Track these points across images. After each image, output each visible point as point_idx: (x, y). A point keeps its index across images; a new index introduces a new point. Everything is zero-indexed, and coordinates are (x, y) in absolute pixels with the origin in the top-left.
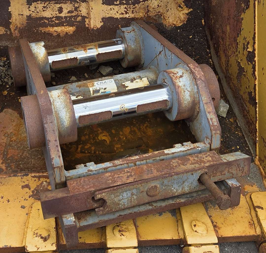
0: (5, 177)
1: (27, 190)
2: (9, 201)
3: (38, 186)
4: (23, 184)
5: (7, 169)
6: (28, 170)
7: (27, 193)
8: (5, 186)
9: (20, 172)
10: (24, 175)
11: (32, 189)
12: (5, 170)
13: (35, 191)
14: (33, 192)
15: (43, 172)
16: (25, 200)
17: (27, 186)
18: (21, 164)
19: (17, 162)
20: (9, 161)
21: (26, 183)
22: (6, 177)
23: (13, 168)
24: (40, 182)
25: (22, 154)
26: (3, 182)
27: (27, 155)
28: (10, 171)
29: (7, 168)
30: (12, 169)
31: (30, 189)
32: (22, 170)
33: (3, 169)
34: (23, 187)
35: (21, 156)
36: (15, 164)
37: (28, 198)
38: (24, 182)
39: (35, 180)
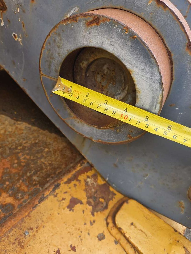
0: (26, 214)
1: (78, 207)
2: (74, 247)
3: (86, 190)
4: (67, 202)
5: (16, 198)
6: (52, 178)
7: (83, 211)
8: (42, 229)
9: (42, 188)
10: (54, 190)
12: (16, 203)
13: (91, 200)
14: (89, 203)
16: (92, 224)
17: (74, 202)
18: (31, 176)
19: (22, 176)
20: (7, 183)
21: (68, 198)
22: (29, 213)
23: (26, 189)
24: (83, 183)
26: (33, 225)
27: (28, 157)
28: (26, 197)
29: (14, 195)
30: (24, 192)
32: (42, 183)
33: (10, 204)
34: (71, 207)
35: (19, 163)
36: (23, 181)
38: (64, 199)
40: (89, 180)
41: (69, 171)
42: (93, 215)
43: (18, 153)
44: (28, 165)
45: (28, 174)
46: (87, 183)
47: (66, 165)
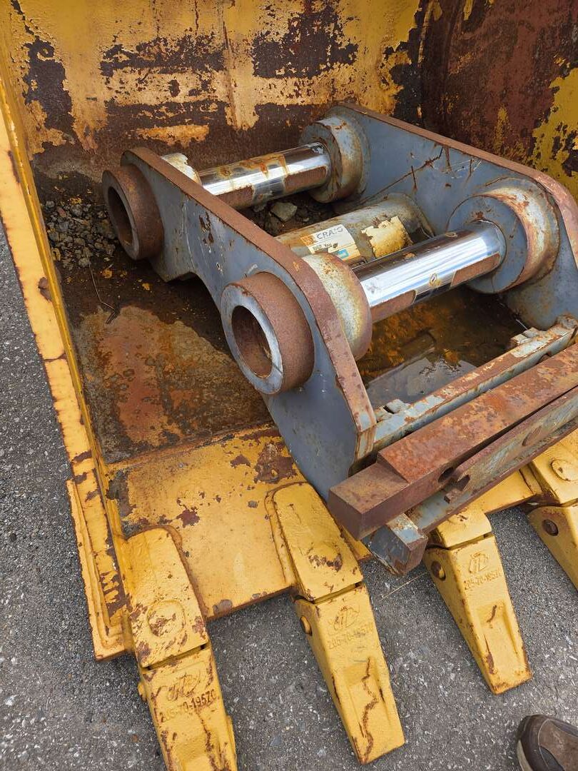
0: (188, 450)
1: (243, 467)
2: (220, 499)
3: (261, 455)
4: (233, 457)
5: (183, 432)
6: (229, 427)
7: (246, 473)
8: (196, 469)
9: (213, 433)
10: (224, 440)
11: (254, 464)
12: (182, 437)
13: (262, 467)
14: (257, 469)
15: (259, 426)
16: (249, 488)
17: (240, 460)
18: (207, 417)
19: (198, 414)
20: (181, 415)
21: (236, 454)
22: (190, 450)
23: (196, 428)
24: (262, 446)
25: (201, 394)
26: (191, 463)
27: (212, 396)
28: (194, 435)
29: (183, 429)
30: (193, 430)
31: (249, 465)
32: (216, 429)
33: (176, 435)
34: (235, 463)
35: (200, 400)
36: (197, 419)
37: (253, 484)
38: (230, 453)
39: (251, 445)
40: (271, 445)
41: (251, 427)
42: (256, 482)
43: (204, 388)
44: (209, 404)
45: (205, 414)
46: (266, 447)
47: (252, 420)
